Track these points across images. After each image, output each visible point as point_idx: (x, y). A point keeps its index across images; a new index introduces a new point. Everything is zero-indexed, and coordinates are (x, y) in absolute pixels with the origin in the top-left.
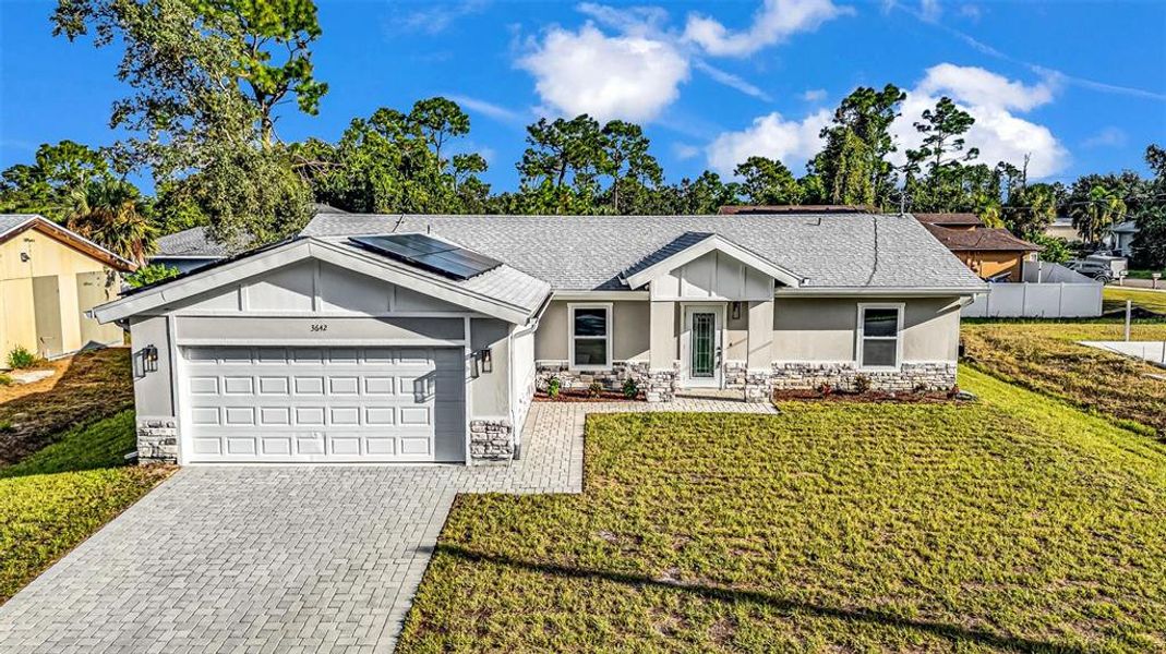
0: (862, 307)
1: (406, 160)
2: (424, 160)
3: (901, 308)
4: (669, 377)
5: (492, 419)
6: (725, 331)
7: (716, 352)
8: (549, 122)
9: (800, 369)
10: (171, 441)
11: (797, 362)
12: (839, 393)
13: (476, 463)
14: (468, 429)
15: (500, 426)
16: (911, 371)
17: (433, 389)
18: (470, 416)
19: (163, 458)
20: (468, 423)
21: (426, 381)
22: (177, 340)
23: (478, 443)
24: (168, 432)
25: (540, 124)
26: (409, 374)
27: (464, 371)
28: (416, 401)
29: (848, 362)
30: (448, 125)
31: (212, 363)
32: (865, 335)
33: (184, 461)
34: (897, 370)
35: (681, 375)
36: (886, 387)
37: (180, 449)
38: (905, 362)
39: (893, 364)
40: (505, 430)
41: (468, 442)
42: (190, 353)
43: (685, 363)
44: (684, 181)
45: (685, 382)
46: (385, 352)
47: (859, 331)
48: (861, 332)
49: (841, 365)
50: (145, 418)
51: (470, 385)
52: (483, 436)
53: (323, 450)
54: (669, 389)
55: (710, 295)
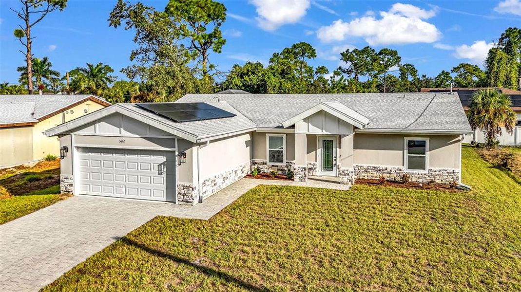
0: (406, 140)
1: (283, 70)
2: (290, 70)
3: (427, 140)
4: (303, 170)
5: (186, 184)
6: (338, 149)
7: (334, 159)
8: (350, 51)
9: (375, 169)
10: (71, 185)
11: (374, 165)
12: (395, 182)
13: (180, 203)
14: (177, 187)
15: (189, 187)
16: (434, 173)
17: (165, 169)
18: (177, 182)
19: (69, 192)
20: (176, 185)
21: (162, 166)
22: (74, 144)
23: (180, 194)
24: (70, 181)
25: (346, 52)
26: (156, 162)
27: (175, 162)
28: (159, 174)
29: (400, 167)
30: (307, 54)
31: (87, 154)
32: (409, 153)
33: (76, 193)
34: (426, 172)
35: (317, 169)
36: (420, 180)
37: (74, 189)
38: (430, 168)
39: (424, 169)
40: (191, 189)
41: (177, 193)
42: (80, 150)
43: (319, 163)
44: (423, 76)
45: (319, 172)
46: (147, 152)
47: (405, 151)
48: (406, 151)
49: (397, 168)
50: (63, 175)
51: (178, 168)
52: (183, 191)
53: (124, 192)
54: (304, 176)
55: (322, 131)
